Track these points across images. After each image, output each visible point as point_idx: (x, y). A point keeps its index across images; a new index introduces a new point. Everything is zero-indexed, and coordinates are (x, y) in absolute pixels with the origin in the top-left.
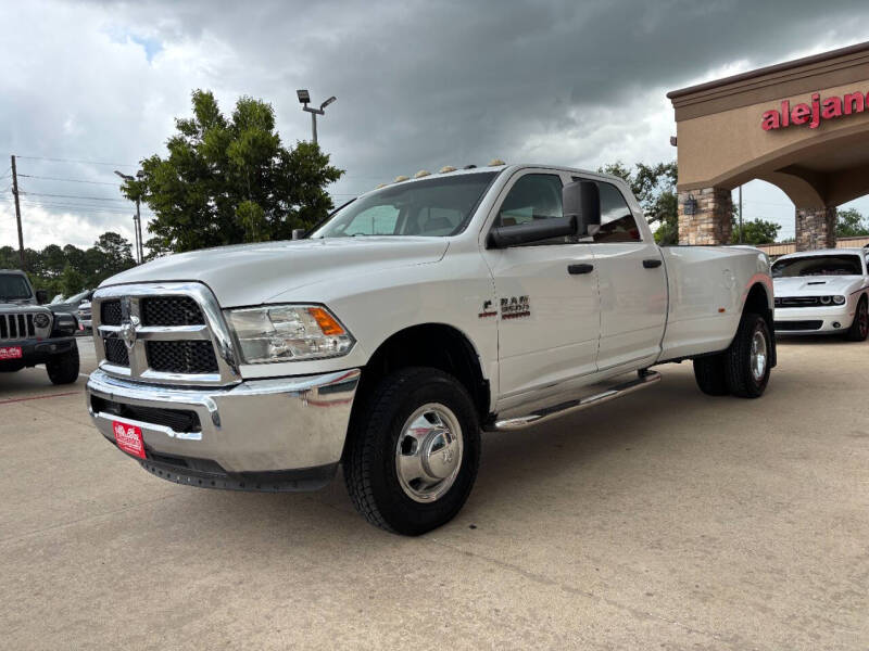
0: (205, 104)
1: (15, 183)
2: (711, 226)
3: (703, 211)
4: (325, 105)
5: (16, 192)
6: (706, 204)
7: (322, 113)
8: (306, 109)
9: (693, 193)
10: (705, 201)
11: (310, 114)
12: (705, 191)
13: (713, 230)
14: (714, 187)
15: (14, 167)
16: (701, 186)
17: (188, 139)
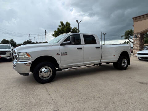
2: (139, 40)
3: (138, 38)
4: (80, 22)
8: (77, 23)
9: (136, 34)
10: (138, 36)
12: (138, 34)
14: (140, 33)
17: (60, 28)
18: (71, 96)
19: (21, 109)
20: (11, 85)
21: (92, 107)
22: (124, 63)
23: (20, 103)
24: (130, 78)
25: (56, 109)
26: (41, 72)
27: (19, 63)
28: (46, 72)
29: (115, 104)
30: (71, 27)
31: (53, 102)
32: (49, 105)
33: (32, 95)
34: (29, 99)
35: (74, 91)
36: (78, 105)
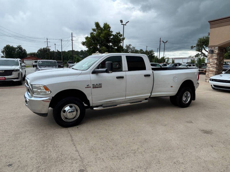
0: (97, 25)
1: (72, 38)
2: (216, 57)
3: (215, 53)
4: (126, 23)
5: (72, 40)
6: (216, 51)
7: (126, 25)
8: (122, 24)
9: (212, 48)
10: (215, 50)
11: (123, 25)
12: (216, 48)
13: (217, 58)
14: (219, 47)
15: (72, 35)
16: (215, 46)
17: (94, 32)
18: (103, 149)
19: (38, 165)
20: (23, 128)
21: (130, 166)
22: (187, 97)
23: (37, 157)
24: (191, 122)
25: (83, 168)
26: (64, 111)
27: (33, 99)
28: (72, 112)
29: (160, 163)
30: (112, 32)
31: (79, 157)
32: (74, 162)
33: (52, 146)
34: (48, 152)
35: (109, 142)
36: (111, 163)
